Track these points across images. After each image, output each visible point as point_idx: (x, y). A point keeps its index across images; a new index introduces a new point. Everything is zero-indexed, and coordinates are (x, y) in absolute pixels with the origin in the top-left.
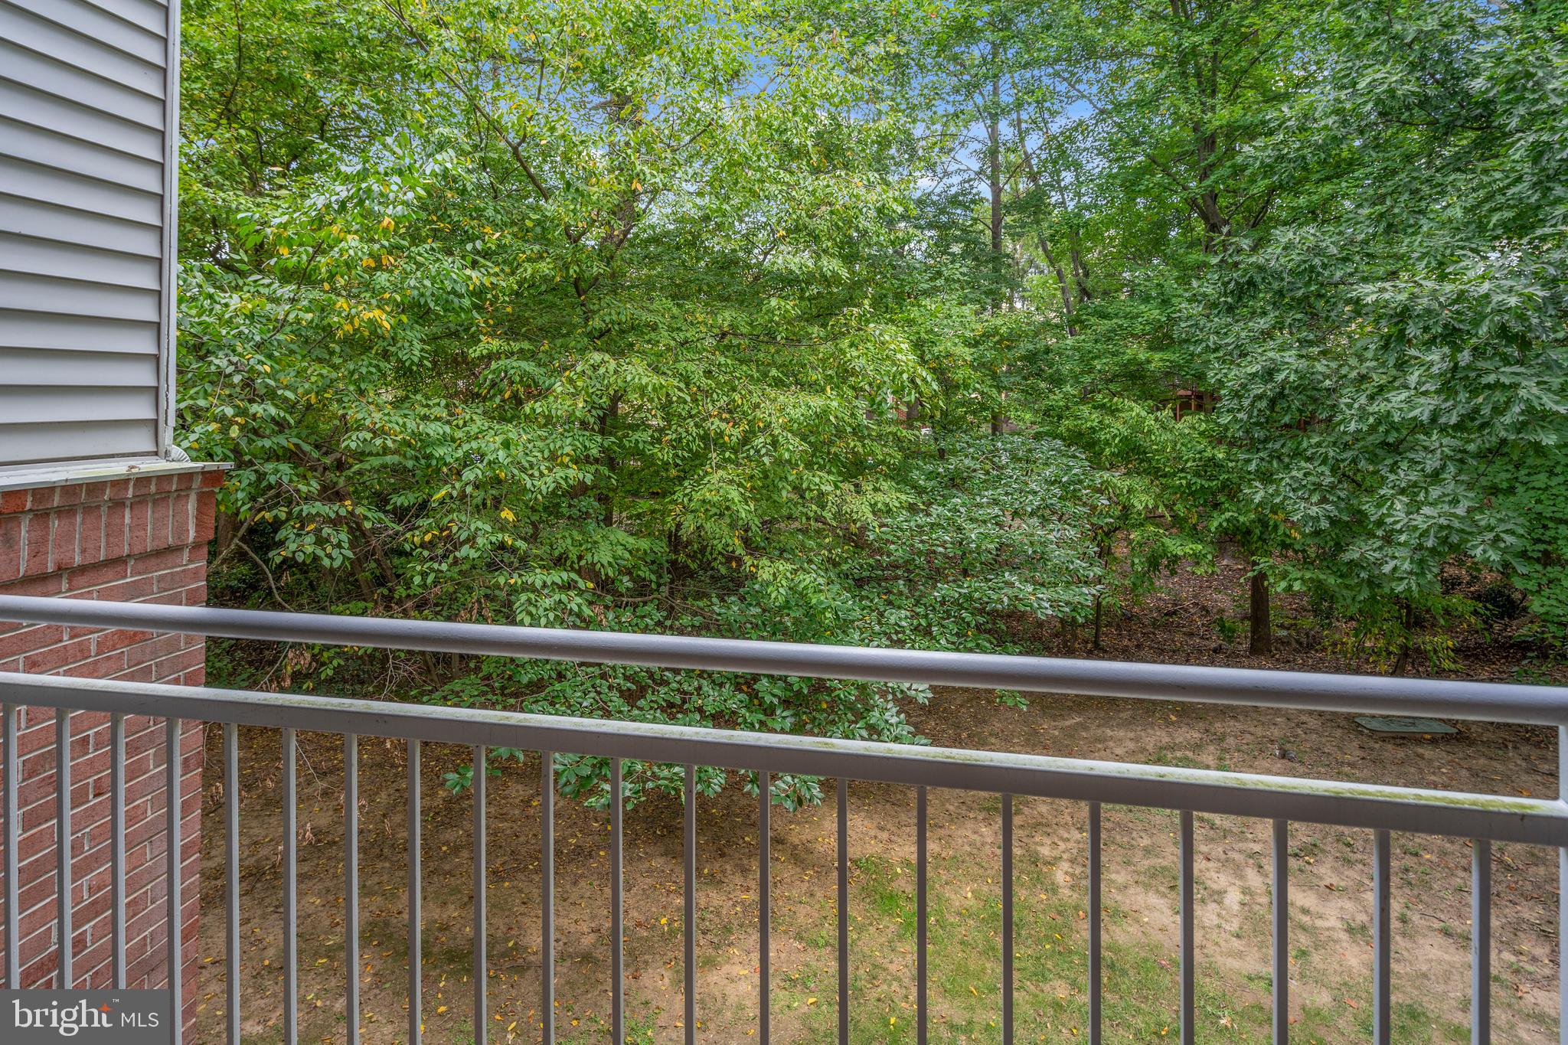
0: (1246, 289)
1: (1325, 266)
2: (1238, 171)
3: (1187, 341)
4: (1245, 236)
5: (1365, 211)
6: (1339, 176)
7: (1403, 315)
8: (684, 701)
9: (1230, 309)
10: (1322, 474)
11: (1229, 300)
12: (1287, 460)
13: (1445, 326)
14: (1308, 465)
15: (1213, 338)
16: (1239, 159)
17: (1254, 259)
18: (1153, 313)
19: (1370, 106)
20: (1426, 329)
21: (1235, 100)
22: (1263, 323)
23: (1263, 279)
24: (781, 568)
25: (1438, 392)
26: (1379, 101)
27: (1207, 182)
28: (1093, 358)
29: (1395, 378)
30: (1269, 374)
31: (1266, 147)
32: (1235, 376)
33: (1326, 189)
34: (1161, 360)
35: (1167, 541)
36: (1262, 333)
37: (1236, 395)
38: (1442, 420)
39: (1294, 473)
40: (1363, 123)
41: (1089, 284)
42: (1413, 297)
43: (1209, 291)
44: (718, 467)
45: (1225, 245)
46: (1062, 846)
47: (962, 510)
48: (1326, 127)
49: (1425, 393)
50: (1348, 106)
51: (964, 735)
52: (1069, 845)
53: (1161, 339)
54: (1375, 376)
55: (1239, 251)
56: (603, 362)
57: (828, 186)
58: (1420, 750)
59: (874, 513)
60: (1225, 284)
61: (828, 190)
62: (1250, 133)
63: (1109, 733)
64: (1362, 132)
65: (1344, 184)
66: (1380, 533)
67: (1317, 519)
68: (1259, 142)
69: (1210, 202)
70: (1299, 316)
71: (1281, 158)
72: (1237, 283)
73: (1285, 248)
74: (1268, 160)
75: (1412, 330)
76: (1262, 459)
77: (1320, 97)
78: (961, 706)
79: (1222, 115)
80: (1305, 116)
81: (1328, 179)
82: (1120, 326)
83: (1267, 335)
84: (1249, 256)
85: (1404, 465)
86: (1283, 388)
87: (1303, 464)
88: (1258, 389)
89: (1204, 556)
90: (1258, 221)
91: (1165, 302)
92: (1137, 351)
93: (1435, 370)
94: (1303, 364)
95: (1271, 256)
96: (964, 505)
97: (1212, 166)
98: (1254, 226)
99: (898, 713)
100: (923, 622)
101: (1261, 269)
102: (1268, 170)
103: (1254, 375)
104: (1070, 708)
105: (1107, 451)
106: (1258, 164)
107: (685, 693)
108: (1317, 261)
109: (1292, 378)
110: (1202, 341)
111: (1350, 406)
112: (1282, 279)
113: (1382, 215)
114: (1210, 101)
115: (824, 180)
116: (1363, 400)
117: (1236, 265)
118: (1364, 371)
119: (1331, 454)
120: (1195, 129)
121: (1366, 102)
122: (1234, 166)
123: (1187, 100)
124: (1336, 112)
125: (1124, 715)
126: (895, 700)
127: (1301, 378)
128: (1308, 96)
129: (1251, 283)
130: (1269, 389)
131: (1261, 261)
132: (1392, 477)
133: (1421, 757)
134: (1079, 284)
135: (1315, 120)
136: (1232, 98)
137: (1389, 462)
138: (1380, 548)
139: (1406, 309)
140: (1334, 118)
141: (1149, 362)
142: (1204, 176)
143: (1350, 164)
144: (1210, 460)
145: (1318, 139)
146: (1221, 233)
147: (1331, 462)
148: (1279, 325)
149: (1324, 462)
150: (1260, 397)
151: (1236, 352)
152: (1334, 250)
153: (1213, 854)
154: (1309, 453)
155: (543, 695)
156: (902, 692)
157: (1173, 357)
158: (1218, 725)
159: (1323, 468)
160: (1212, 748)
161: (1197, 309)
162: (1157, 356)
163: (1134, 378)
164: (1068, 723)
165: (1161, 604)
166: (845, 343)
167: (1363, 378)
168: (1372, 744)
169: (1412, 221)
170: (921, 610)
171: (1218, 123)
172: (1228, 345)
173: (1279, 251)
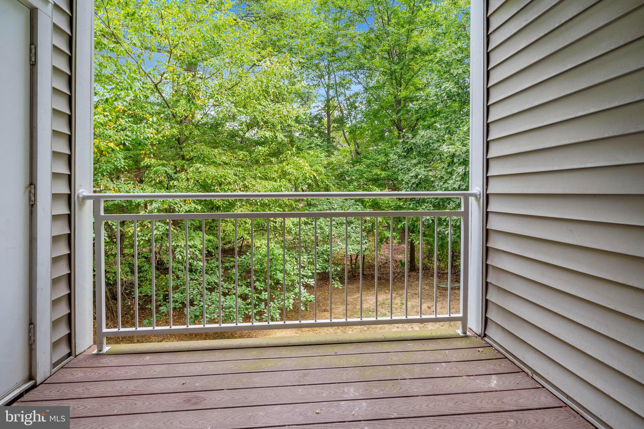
0: (409, 151)
1: (433, 143)
2: (408, 111)
3: (392, 167)
4: (410, 133)
5: (443, 126)
6: (436, 116)
7: (453, 156)
8: (229, 292)
9: (405, 157)
10: (430, 207)
11: (405, 154)
12: (421, 203)
13: (464, 159)
14: (427, 204)
15: (400, 166)
16: (409, 108)
17: (412, 141)
18: (382, 158)
19: (445, 94)
20: (459, 160)
21: (407, 89)
22: (414, 161)
23: (415, 147)
24: (263, 242)
25: (460, 180)
26: (447, 93)
27: (399, 115)
28: (363, 174)
29: (450, 177)
30: (416, 176)
31: (417, 104)
32: (406, 178)
33: (433, 120)
34: (385, 174)
35: (385, 232)
36: (414, 164)
37: (407, 183)
38: (461, 188)
39: (423, 207)
40: (443, 99)
41: (359, 150)
42: (456, 151)
43: (399, 151)
44: (240, 207)
45: (403, 137)
46: (355, 330)
47: (323, 222)
48: (433, 100)
49: (457, 181)
50: (439, 94)
51: (321, 304)
52: (357, 330)
53: (385, 166)
54: (445, 177)
55: (408, 138)
56: (200, 167)
57: (279, 107)
58: (455, 291)
59: (293, 224)
60: (404, 148)
61: (280, 109)
62: (411, 100)
63: (368, 298)
64: (442, 102)
65: (437, 119)
66: (445, 224)
67: (428, 220)
68: (415, 103)
69: (399, 122)
70: (425, 159)
71: (421, 108)
72: (407, 148)
73: (422, 137)
74: (417, 109)
75: (455, 160)
76: (414, 203)
77: (431, 90)
78: (319, 296)
79: (403, 94)
80: (427, 96)
81: (433, 117)
82: (373, 162)
83: (415, 165)
84: (411, 140)
85: (451, 203)
86: (420, 181)
87: (425, 204)
88: (413, 181)
89: (397, 237)
90: (413, 129)
91: (386, 155)
92: (377, 171)
93: (460, 174)
94: (425, 173)
95: (418, 140)
96: (323, 221)
97: (400, 110)
98: (412, 131)
99: (304, 289)
100: (311, 260)
101: (414, 144)
102: (417, 112)
103: (412, 176)
104: (355, 292)
105: (368, 204)
106: (414, 110)
107: (229, 289)
108: (431, 141)
109: (423, 177)
110: (397, 167)
111: (438, 186)
112: (420, 148)
113: (447, 128)
114: (399, 88)
115: (278, 105)
116: (442, 183)
117: (407, 142)
118: (442, 175)
119: (433, 200)
120: (395, 98)
121: (443, 93)
122: (407, 110)
123: (393, 88)
124: (436, 95)
125: (372, 292)
126: (303, 285)
127: (425, 177)
128: (428, 90)
129: (411, 148)
130: (417, 181)
131: (414, 141)
132: (449, 206)
133: (455, 293)
134: (356, 150)
135: (430, 97)
136: (406, 88)
137: (448, 202)
138: (444, 228)
139: (454, 154)
140: (435, 97)
141: (381, 175)
142: (397, 113)
143: (439, 112)
144: (399, 206)
145: (431, 103)
146: (403, 131)
147: (433, 203)
148: (419, 163)
149: (431, 203)
150: (413, 183)
151: (407, 170)
152: (435, 138)
153: (399, 327)
154: (426, 201)
155: (178, 290)
156: (305, 282)
157: (388, 173)
158: (400, 292)
159: (431, 205)
160: (399, 298)
161: (396, 157)
162: (383, 173)
163: (376, 181)
164: (355, 297)
165: (382, 260)
166: (284, 164)
167: (442, 177)
168: (443, 291)
169: (455, 130)
170: (310, 256)
171: (402, 96)
172: (404, 168)
173: (420, 137)
